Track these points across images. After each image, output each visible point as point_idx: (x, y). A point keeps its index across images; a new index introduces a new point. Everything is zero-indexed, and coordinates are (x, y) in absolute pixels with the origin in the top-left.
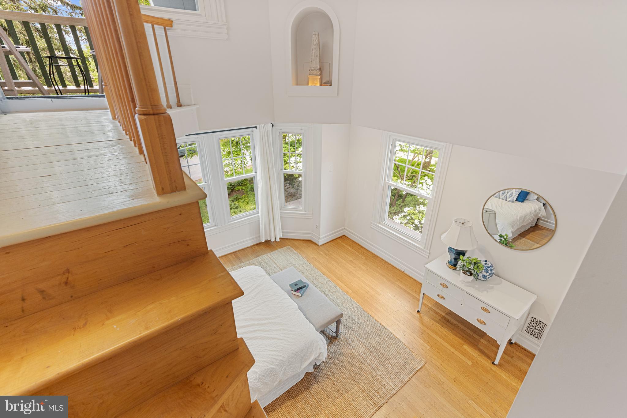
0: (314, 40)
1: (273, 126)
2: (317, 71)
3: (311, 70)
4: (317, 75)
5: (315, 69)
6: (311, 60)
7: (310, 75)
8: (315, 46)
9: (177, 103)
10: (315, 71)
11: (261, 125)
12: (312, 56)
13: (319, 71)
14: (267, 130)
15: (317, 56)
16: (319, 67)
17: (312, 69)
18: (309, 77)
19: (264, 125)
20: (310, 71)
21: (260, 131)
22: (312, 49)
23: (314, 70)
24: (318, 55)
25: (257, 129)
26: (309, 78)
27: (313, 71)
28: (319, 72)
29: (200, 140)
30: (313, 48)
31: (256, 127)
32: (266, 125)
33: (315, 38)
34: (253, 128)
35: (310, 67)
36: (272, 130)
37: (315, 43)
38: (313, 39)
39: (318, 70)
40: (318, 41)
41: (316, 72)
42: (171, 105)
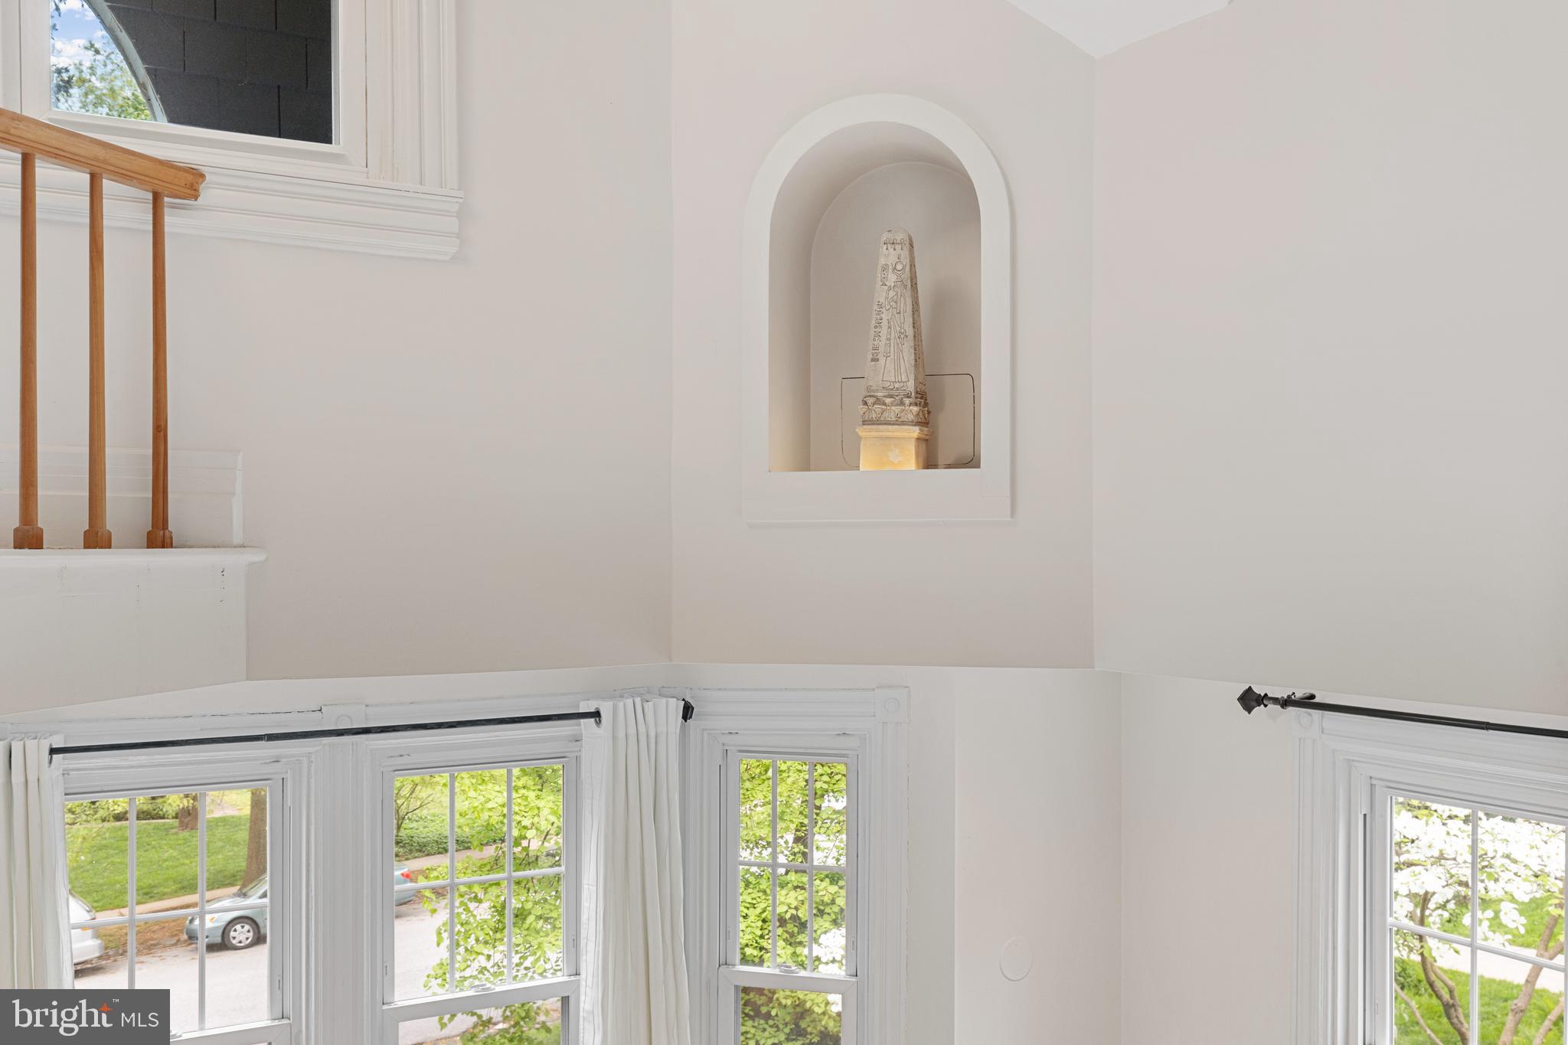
0: (885, 268)
1: (688, 711)
2: (902, 403)
3: (870, 401)
4: (903, 423)
5: (891, 396)
6: (870, 357)
7: (864, 423)
8: (892, 293)
9: (149, 533)
10: (892, 404)
11: (621, 704)
12: (878, 335)
13: (916, 405)
14: (652, 734)
15: (902, 335)
16: (911, 386)
17: (880, 394)
18: (863, 431)
19: (638, 700)
20: (865, 403)
21: (614, 738)
22: (876, 307)
23: (888, 401)
24: (910, 332)
25: (599, 723)
26: (860, 438)
27: (884, 404)
28: (915, 409)
29: (289, 777)
30: (882, 300)
31: (596, 715)
32: (649, 706)
33: (890, 257)
34: (582, 721)
35: (869, 389)
36: (684, 732)
37: (892, 278)
38: (882, 261)
39: (907, 401)
40: (908, 268)
41: (897, 409)
42: (110, 533)
